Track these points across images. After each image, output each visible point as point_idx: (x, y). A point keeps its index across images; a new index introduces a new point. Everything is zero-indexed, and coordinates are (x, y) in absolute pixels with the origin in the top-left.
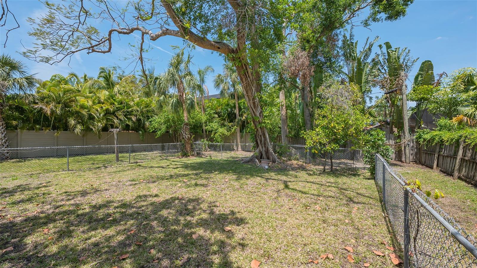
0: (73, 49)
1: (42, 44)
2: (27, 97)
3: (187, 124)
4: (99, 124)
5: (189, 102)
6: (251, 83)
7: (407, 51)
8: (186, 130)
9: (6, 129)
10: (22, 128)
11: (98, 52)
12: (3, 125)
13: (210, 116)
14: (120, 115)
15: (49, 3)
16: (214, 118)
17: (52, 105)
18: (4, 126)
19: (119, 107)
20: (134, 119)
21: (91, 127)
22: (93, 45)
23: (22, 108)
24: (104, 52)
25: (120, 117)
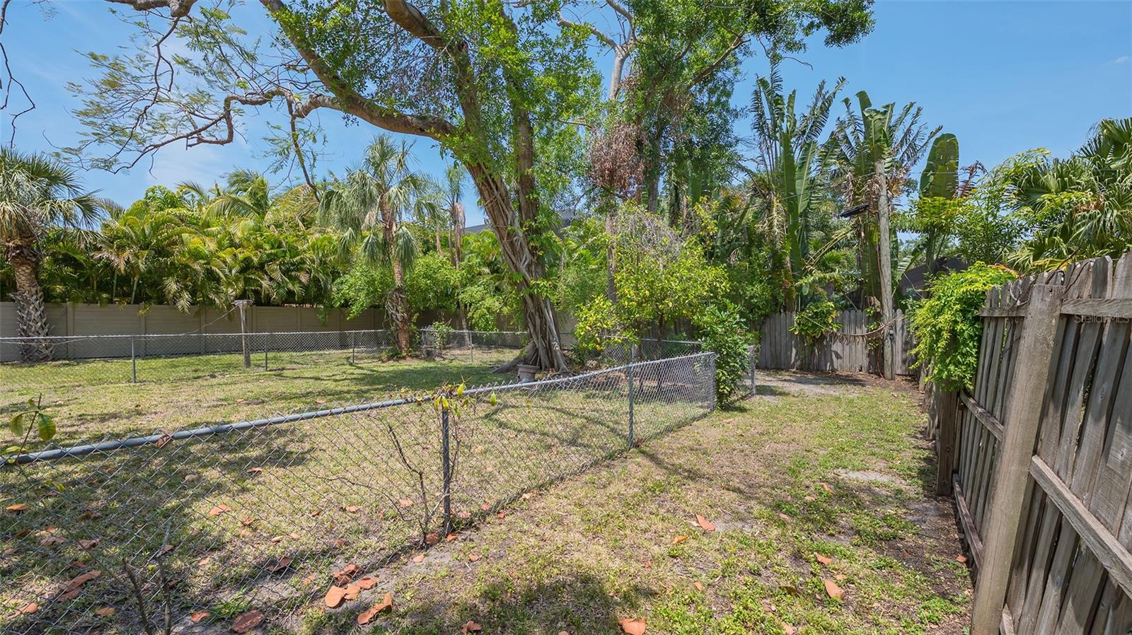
0: (157, 140)
1: (94, 134)
2: (80, 236)
3: (399, 290)
4: (230, 290)
5: (400, 242)
6: (503, 200)
7: (913, 110)
8: (397, 303)
9: (43, 300)
10: (75, 300)
11: (210, 142)
12: (37, 293)
13: (469, 272)
14: (273, 271)
15: (98, 53)
16: (480, 274)
17: (127, 253)
18: (40, 295)
19: (271, 254)
20: (304, 278)
21: (212, 296)
22: (200, 127)
23: (75, 258)
24: (222, 143)
25: (274, 275)
